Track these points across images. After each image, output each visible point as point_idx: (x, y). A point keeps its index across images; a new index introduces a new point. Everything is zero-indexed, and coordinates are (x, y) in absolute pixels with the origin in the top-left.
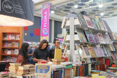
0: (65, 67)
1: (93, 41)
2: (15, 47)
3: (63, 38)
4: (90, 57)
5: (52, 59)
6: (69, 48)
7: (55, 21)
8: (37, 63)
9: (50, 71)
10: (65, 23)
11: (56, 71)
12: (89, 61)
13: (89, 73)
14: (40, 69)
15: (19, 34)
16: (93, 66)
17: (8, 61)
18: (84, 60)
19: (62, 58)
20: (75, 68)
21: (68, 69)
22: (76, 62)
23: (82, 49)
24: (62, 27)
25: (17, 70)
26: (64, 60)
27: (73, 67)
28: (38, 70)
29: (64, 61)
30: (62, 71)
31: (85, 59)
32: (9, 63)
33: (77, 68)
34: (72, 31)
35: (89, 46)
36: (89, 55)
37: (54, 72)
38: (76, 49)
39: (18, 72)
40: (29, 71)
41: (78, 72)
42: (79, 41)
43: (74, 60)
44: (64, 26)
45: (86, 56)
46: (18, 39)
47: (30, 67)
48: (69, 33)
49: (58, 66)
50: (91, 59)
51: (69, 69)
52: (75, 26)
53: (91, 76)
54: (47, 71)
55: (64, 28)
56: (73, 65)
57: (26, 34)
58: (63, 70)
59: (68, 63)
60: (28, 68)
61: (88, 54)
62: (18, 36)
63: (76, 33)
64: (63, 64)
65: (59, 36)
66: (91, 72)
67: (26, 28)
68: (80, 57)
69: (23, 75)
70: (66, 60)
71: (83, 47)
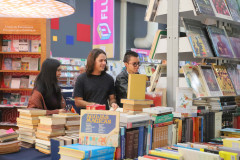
0: (154, 119)
1: (229, 53)
2: (30, 69)
3: (149, 49)
4: (220, 94)
5: (122, 101)
6: (163, 72)
7: (128, 3)
8: (84, 108)
9: (117, 129)
10: (156, 7)
11: (131, 129)
12: (216, 106)
13: (216, 134)
14: (93, 124)
15: (38, 37)
16: (226, 118)
17: (13, 104)
18: (203, 104)
19: (148, 97)
20: (180, 122)
21: (161, 124)
22: (183, 108)
23: (198, 74)
24: (147, 18)
25: (36, 126)
26: (151, 102)
27: (174, 121)
28: (88, 126)
29: (152, 106)
30: (146, 129)
31: (207, 99)
32: (15, 109)
33: (184, 122)
34: (173, 27)
35: (217, 66)
36: (217, 89)
37: (127, 130)
38: (182, 75)
39: (40, 131)
40: (66, 129)
41: (188, 132)
42: (191, 54)
43: (178, 103)
44: (153, 14)
45: (208, 94)
46: (36, 50)
47: (67, 119)
48: (164, 34)
49: (137, 115)
50: (223, 100)
51: (163, 125)
52: (180, 14)
53: (221, 143)
54: (109, 128)
55: (151, 20)
56: (175, 115)
57: (55, 39)
58: (150, 127)
59: (163, 109)
60: (63, 122)
61: (214, 87)
62: (35, 42)
63: (182, 35)
64: (149, 113)
65: (139, 42)
66: (222, 134)
67: (55, 23)
68: (194, 96)
69: (50, 137)
70: (157, 102)
71: (201, 71)
